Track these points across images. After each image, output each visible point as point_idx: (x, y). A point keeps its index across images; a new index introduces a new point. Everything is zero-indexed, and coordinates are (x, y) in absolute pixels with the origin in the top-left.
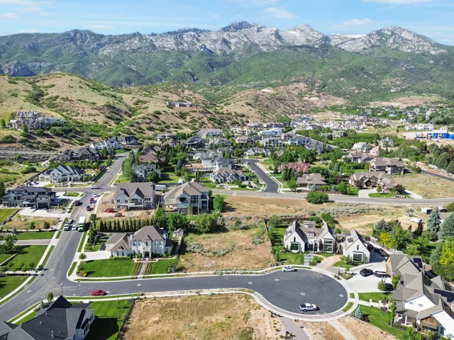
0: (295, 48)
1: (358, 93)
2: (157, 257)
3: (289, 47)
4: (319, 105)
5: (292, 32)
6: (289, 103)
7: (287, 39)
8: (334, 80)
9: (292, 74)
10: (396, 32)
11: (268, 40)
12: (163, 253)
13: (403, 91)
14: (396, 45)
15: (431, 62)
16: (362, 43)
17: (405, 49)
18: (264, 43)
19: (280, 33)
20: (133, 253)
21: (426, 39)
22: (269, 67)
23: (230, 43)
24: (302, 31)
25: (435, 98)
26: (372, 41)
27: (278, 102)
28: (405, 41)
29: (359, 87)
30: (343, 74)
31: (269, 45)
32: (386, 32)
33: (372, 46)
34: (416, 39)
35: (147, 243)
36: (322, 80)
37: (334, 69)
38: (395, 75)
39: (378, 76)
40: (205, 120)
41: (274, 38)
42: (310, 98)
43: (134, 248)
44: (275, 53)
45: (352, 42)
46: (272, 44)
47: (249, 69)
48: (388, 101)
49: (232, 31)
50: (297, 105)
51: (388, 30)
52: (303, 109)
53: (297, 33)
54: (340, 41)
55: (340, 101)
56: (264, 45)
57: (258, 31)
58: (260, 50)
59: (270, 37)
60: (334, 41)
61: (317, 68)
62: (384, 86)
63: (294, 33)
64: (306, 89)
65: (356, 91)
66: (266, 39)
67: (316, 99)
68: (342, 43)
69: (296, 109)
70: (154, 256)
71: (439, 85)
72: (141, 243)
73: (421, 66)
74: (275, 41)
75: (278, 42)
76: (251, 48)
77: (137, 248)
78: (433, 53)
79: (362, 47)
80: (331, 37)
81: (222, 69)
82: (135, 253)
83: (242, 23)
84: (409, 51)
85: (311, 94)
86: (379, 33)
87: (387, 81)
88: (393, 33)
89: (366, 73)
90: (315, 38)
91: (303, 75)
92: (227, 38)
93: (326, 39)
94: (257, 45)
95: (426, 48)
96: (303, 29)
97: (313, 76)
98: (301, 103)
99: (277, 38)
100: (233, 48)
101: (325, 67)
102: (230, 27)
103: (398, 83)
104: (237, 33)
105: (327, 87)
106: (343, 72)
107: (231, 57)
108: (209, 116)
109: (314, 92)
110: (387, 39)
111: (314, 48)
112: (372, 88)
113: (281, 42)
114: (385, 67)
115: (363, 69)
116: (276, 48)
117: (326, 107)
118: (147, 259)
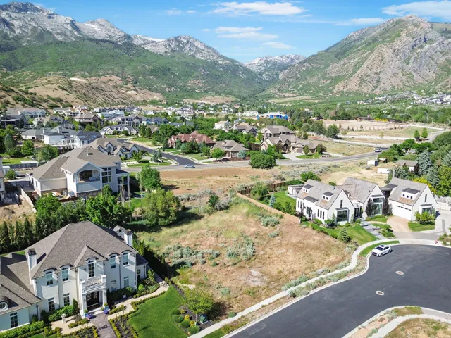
0: (97, 41)
1: (169, 91)
2: (121, 299)
3: (90, 40)
4: (138, 98)
5: (90, 25)
6: (108, 93)
7: (86, 31)
8: (144, 77)
9: (99, 67)
10: (190, 41)
11: (63, 30)
12: (133, 283)
13: (206, 92)
14: (192, 53)
15: (221, 70)
16: (163, 47)
17: (199, 56)
18: (58, 31)
19: (77, 24)
20: (47, 308)
21: (214, 51)
22: (70, 56)
23: (13, 25)
24: (101, 25)
25: (231, 98)
26: (172, 46)
27: (95, 91)
28: (199, 50)
29: (169, 86)
30: (152, 72)
31: (65, 35)
32: (182, 39)
33: (172, 51)
34: (206, 49)
35: (91, 267)
36: (133, 76)
37: (143, 66)
38: (197, 78)
39: (183, 78)
40: (9, 99)
41: (70, 28)
42: (127, 91)
43: (50, 293)
44: (74, 44)
45: (154, 44)
46: (68, 33)
47: (44, 57)
48: (197, 99)
49: (13, 12)
50: (116, 96)
51: (184, 38)
52: (124, 101)
53: (96, 27)
54: (143, 42)
55: (157, 97)
56: (58, 34)
57: (50, 18)
58: (54, 38)
59: (65, 26)
60: (136, 40)
61: (125, 64)
62: (189, 86)
63: (94, 26)
64: (121, 82)
65: (167, 90)
66: (60, 27)
67: (133, 92)
68: (144, 44)
69: (116, 100)
70: (116, 296)
71: (232, 89)
72: (70, 272)
73: (214, 72)
74: (71, 32)
75: (76, 33)
76: (42, 34)
77: (60, 290)
78: (221, 62)
79: (163, 51)
80: (133, 37)
81: (6, 54)
82: (51, 305)
83: (27, 4)
84: (203, 58)
85: (127, 88)
86: (177, 39)
87: (191, 82)
88: (188, 42)
89: (173, 73)
90: (117, 34)
91: (112, 69)
92: (8, 19)
93: (129, 37)
94: (50, 33)
95: (215, 58)
96: (102, 23)
97: (123, 72)
98: (119, 95)
99: (73, 28)
100: (18, 31)
101: (133, 64)
102: (10, 6)
103: (200, 85)
104: (21, 15)
105: (138, 84)
106: (152, 70)
107: (16, 41)
108: (14, 95)
109: (129, 86)
110: (184, 46)
111: (117, 44)
112: (180, 88)
113: (79, 34)
114: (187, 69)
115: (169, 69)
116: (74, 40)
117: (145, 101)
118: (98, 311)
